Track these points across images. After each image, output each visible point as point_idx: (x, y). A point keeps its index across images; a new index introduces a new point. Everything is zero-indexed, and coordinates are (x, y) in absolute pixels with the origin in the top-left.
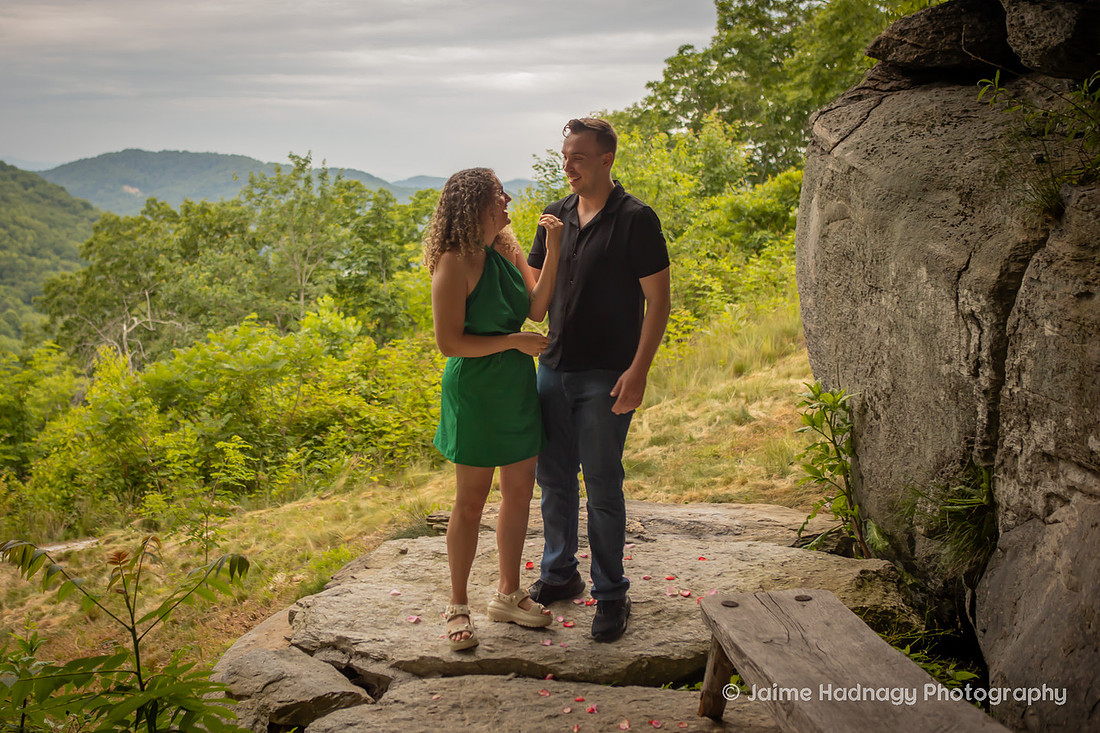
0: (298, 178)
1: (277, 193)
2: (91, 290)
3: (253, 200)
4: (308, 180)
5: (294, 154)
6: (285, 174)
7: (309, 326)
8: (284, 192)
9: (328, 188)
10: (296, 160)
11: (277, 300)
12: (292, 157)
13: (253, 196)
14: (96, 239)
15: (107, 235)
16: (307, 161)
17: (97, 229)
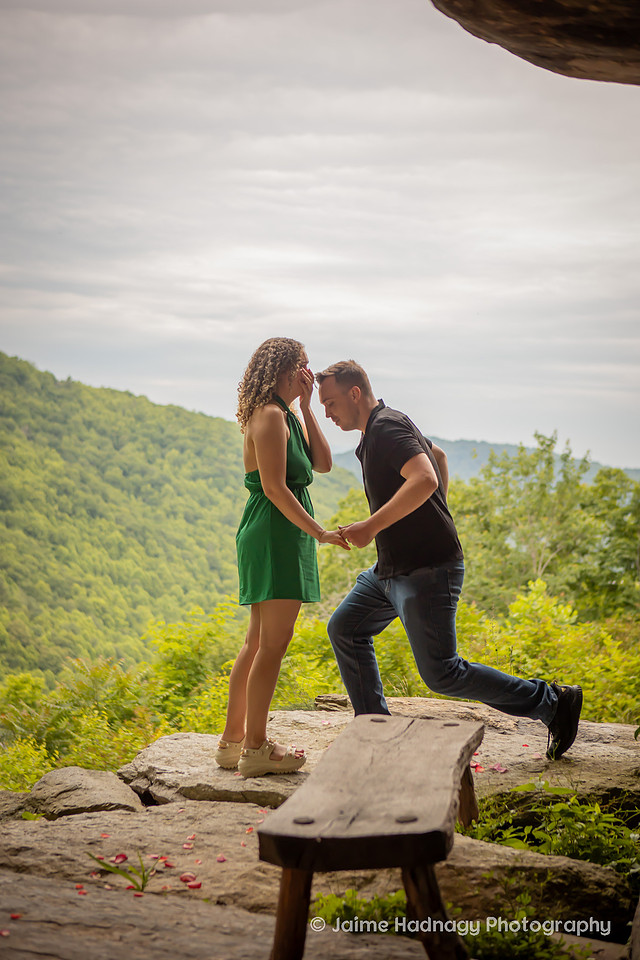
0: (541, 459)
1: (517, 474)
2: (333, 566)
3: (493, 479)
4: (549, 462)
5: (540, 433)
6: (529, 455)
7: (517, 611)
8: (526, 474)
9: (571, 471)
10: (541, 440)
11: (508, 588)
12: (537, 436)
13: (491, 475)
14: (341, 515)
15: (353, 511)
16: (553, 441)
17: (342, 505)
